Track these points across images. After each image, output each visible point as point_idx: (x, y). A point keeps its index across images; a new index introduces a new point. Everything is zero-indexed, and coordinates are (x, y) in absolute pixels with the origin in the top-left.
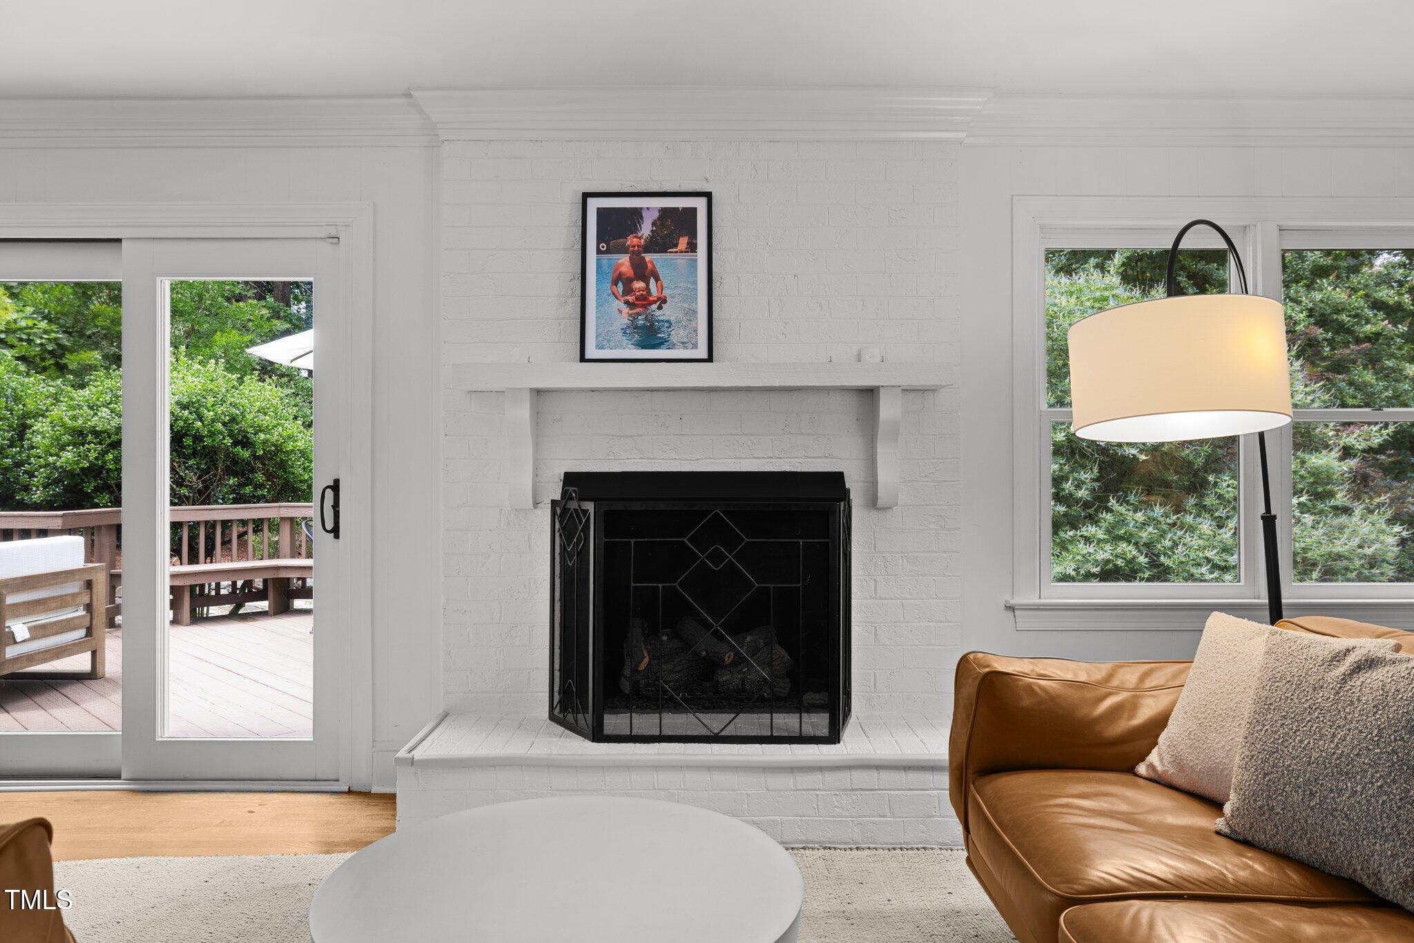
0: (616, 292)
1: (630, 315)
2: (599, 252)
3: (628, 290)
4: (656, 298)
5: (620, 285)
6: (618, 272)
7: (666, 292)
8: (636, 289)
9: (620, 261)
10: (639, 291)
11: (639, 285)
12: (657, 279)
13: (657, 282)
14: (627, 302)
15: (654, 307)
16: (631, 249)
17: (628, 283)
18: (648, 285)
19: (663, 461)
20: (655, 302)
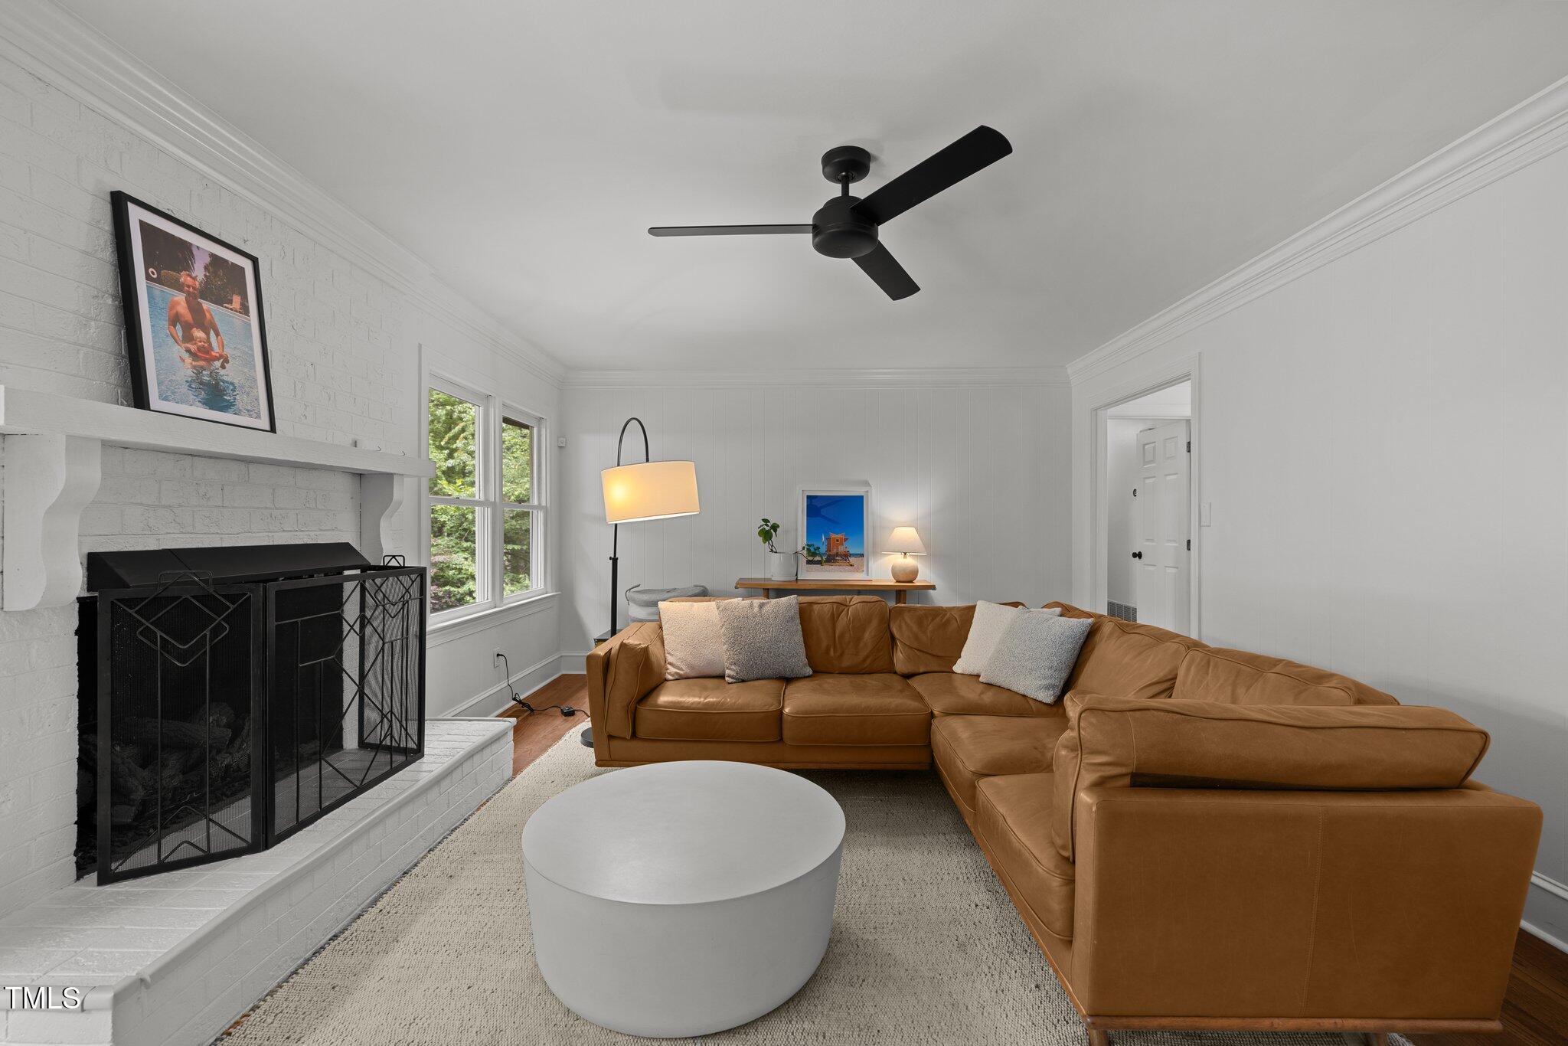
0: (175, 335)
1: (194, 367)
2: (148, 277)
3: (188, 338)
4: (218, 355)
5: (178, 326)
6: (175, 312)
7: (227, 351)
8: (197, 338)
9: (176, 299)
10: (200, 342)
11: (199, 334)
12: (217, 334)
13: (217, 337)
14: (188, 351)
15: (218, 364)
16: (186, 288)
17: (187, 328)
18: (208, 334)
19: (205, 536)
20: (218, 359)
